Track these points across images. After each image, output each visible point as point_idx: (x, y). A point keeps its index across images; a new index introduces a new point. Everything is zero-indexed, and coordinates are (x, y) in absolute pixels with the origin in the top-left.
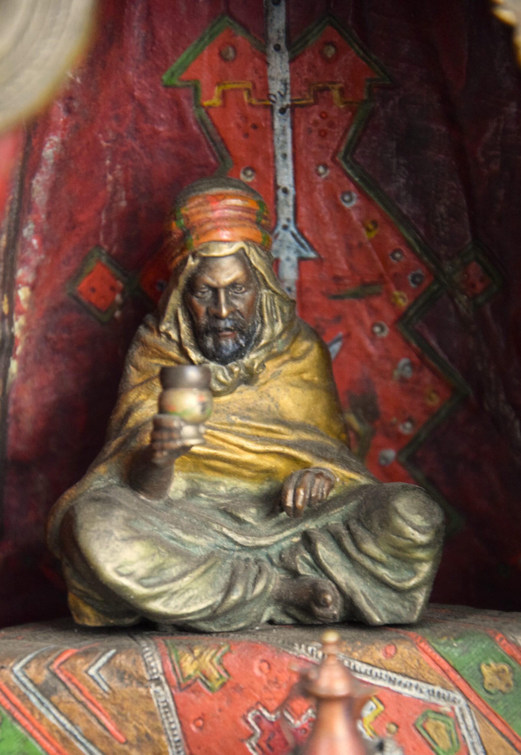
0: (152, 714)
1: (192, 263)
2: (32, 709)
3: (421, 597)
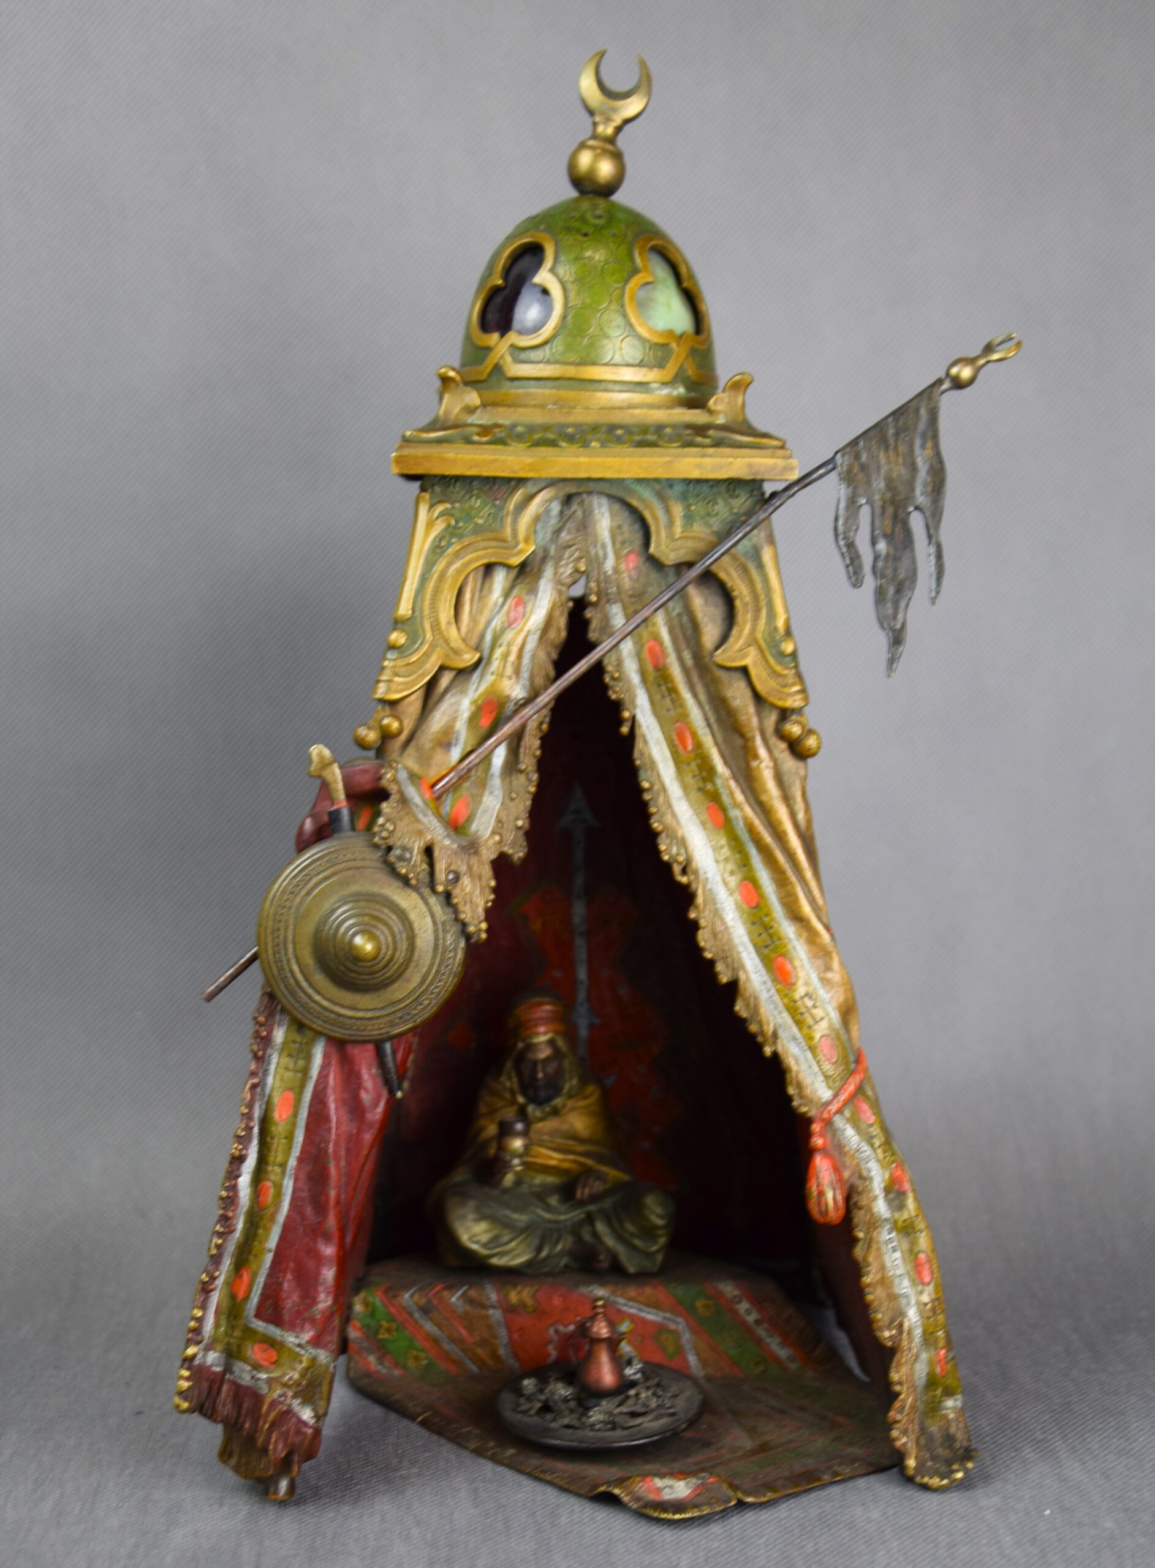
0: (490, 1327)
1: (520, 1045)
2: (416, 1322)
3: (659, 1258)
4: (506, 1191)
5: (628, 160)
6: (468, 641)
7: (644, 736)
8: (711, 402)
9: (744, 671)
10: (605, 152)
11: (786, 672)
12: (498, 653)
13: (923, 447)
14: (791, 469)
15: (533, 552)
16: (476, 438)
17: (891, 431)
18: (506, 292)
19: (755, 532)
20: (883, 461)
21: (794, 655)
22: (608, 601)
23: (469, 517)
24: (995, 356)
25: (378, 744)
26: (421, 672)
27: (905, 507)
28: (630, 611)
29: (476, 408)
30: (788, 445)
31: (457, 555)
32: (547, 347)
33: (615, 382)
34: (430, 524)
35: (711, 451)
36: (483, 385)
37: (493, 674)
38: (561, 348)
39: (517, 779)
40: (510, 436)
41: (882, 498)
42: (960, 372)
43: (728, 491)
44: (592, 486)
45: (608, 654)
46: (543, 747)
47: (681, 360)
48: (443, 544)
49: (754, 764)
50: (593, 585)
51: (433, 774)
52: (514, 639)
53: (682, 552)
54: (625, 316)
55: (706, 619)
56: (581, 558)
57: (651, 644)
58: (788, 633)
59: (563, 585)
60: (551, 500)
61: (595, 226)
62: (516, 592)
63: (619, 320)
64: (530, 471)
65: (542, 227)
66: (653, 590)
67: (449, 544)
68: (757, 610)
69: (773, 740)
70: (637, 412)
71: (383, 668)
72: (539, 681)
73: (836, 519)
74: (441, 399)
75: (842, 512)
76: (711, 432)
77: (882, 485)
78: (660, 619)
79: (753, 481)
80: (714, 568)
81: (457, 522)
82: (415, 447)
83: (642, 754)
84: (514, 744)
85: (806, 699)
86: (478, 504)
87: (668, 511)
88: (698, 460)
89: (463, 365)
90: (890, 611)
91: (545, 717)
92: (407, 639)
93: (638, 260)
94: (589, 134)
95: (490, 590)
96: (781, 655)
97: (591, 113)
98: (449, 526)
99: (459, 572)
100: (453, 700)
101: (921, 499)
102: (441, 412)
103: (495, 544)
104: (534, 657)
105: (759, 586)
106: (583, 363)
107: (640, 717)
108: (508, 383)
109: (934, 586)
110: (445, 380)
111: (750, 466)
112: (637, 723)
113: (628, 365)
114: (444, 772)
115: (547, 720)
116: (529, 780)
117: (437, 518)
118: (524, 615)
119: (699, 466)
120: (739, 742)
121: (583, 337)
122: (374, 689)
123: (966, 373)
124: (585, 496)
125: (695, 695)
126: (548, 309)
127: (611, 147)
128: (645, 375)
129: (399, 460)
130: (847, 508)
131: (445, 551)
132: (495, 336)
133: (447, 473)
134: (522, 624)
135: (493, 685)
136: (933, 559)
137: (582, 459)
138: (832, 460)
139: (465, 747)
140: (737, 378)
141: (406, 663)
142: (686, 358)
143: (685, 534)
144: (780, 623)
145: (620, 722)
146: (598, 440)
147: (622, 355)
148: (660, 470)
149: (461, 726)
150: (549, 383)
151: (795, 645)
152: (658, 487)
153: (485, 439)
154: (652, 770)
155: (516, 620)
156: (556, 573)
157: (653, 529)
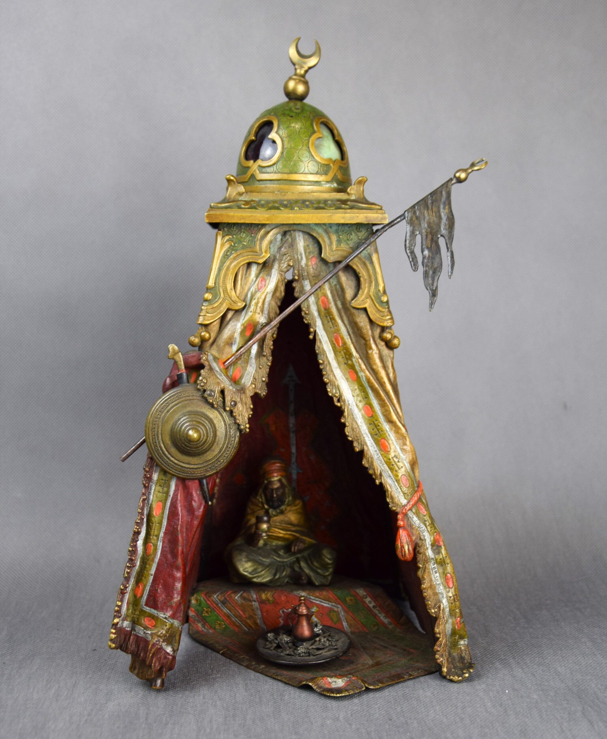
0: (253, 610)
1: (266, 482)
2: (219, 608)
3: (330, 578)
4: (260, 548)
5: (310, 84)
6: (240, 298)
7: (320, 340)
8: (349, 190)
9: (365, 310)
10: (300, 81)
11: (384, 310)
12: (253, 302)
13: (444, 208)
14: (385, 219)
15: (269, 257)
16: (243, 206)
17: (430, 202)
18: (256, 142)
19: (369, 247)
20: (426, 215)
21: (387, 302)
22: (303, 279)
23: (240, 242)
24: (476, 168)
25: (200, 344)
26: (218, 311)
27: (437, 235)
28: (313, 283)
29: (243, 193)
30: (383, 208)
31: (235, 259)
32: (275, 166)
33: (305, 181)
34: (222, 245)
35: (349, 211)
36: (246, 184)
37: (251, 312)
38: (281, 167)
39: (262, 359)
40: (258, 206)
41: (426, 232)
42: (460, 175)
43: (357, 229)
44: (295, 227)
45: (303, 303)
46: (274, 345)
47: (335, 171)
48: (228, 254)
49: (370, 352)
50: (296, 272)
51: (224, 358)
52: (261, 296)
53: (337, 256)
54: (310, 152)
55: (347, 287)
56: (291, 260)
57: (323, 298)
58: (385, 292)
59: (282, 272)
60: (277, 234)
61: (296, 113)
62: (261, 275)
63: (307, 154)
64: (267, 220)
65: (272, 114)
66: (323, 274)
67: (231, 254)
68: (371, 282)
69: (378, 341)
70: (315, 194)
71: (202, 309)
72: (272, 315)
73: (406, 241)
74: (227, 189)
75: (408, 238)
76: (349, 203)
77: (426, 225)
78: (327, 287)
79: (368, 224)
80: (351, 264)
81: (234, 244)
82: (216, 210)
83: (319, 348)
84: (261, 344)
85: (393, 322)
86: (244, 236)
87: (330, 238)
88: (343, 215)
89: (237, 175)
90: (430, 282)
91: (275, 331)
92: (212, 297)
93: (315, 128)
94: (293, 72)
95: (250, 275)
96: (382, 302)
97: (294, 64)
98: (231, 245)
99: (235, 266)
100: (233, 324)
101: (443, 232)
102: (227, 195)
103: (252, 253)
104: (269, 304)
105: (371, 271)
106: (291, 173)
107: (318, 331)
108: (257, 182)
109: (450, 270)
110: (229, 181)
111: (366, 217)
112: (316, 334)
113: (311, 174)
114: (229, 357)
115: (276, 332)
116: (268, 360)
117: (225, 242)
118: (265, 286)
119: (343, 218)
120: (363, 342)
121: (291, 161)
122: (198, 319)
123: (463, 176)
124: (292, 232)
125: (343, 321)
126: (275, 149)
127: (303, 79)
128: (319, 178)
129: (208, 216)
130: (410, 236)
131: (229, 257)
132: (252, 162)
133: (230, 222)
134: (264, 290)
135: (251, 317)
136: (449, 258)
137: (290, 215)
138: (404, 214)
139: (239, 345)
140: (360, 179)
141: (212, 307)
142: (337, 171)
143: (337, 249)
144: (381, 288)
145: (309, 333)
146: (298, 207)
147: (308, 169)
148: (326, 220)
149: (237, 335)
150: (276, 182)
151: (388, 298)
152: (325, 227)
153: (247, 207)
154: (324, 355)
155: (261, 287)
156: (279, 267)
157: (323, 246)
